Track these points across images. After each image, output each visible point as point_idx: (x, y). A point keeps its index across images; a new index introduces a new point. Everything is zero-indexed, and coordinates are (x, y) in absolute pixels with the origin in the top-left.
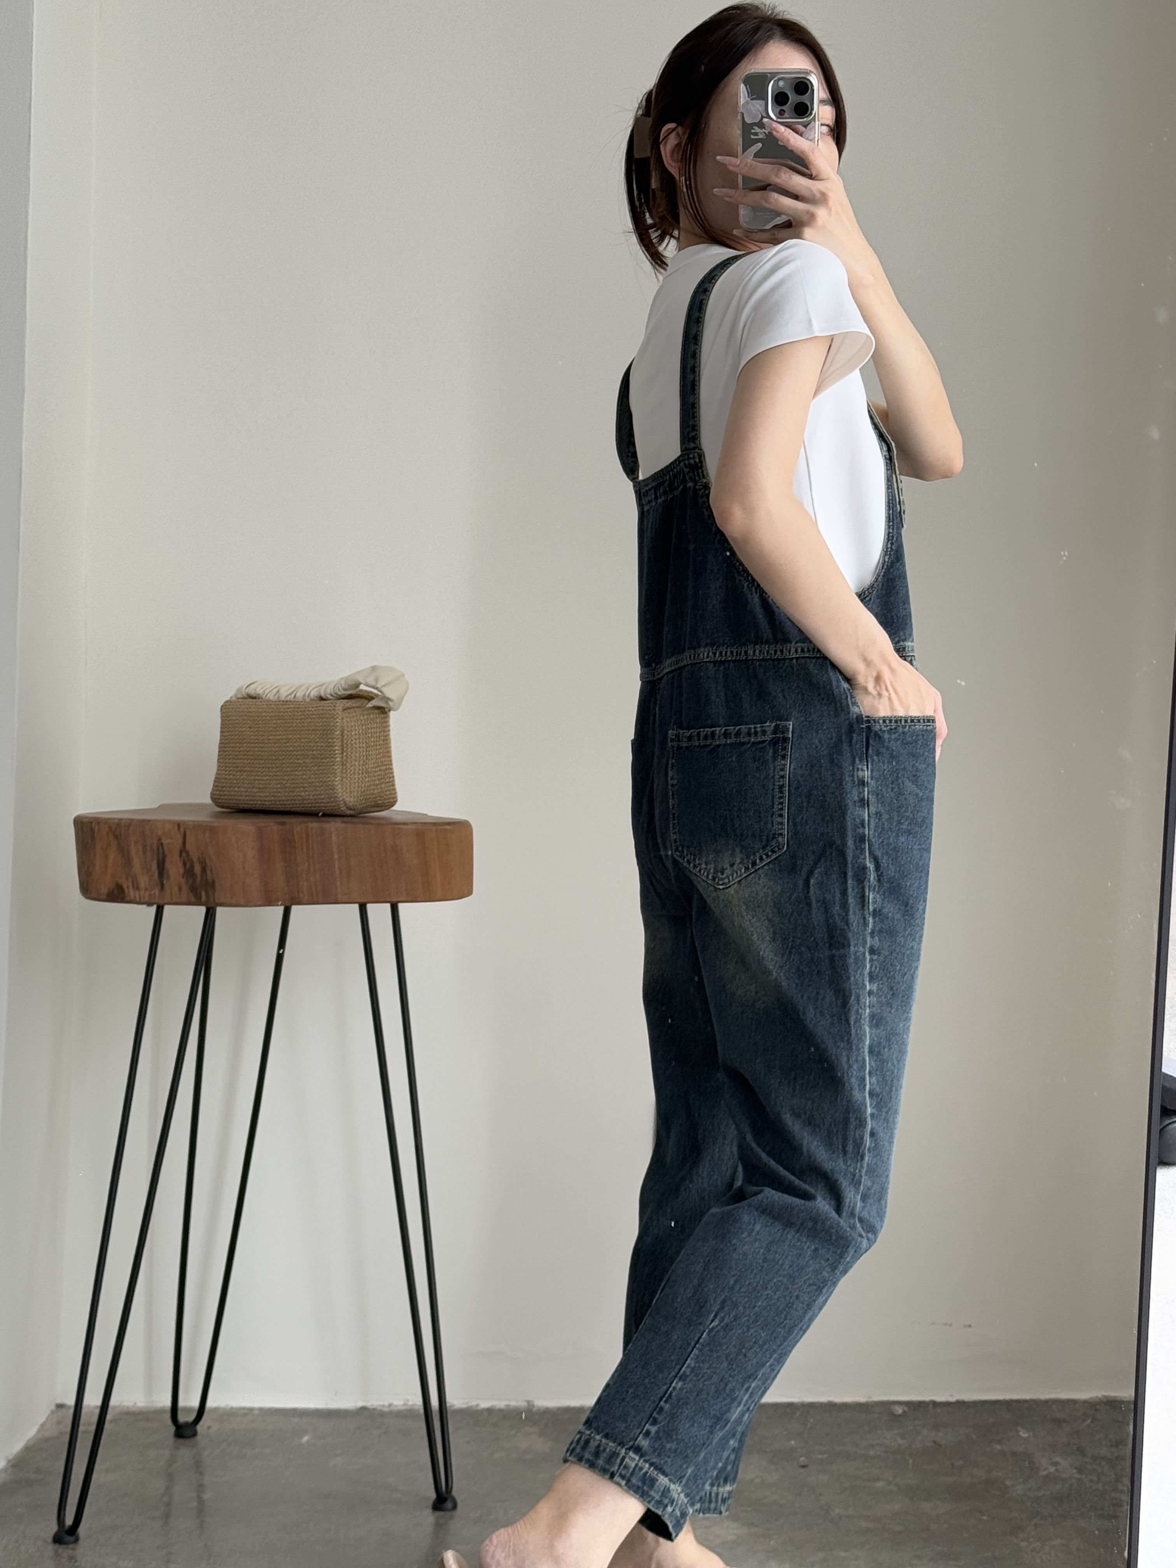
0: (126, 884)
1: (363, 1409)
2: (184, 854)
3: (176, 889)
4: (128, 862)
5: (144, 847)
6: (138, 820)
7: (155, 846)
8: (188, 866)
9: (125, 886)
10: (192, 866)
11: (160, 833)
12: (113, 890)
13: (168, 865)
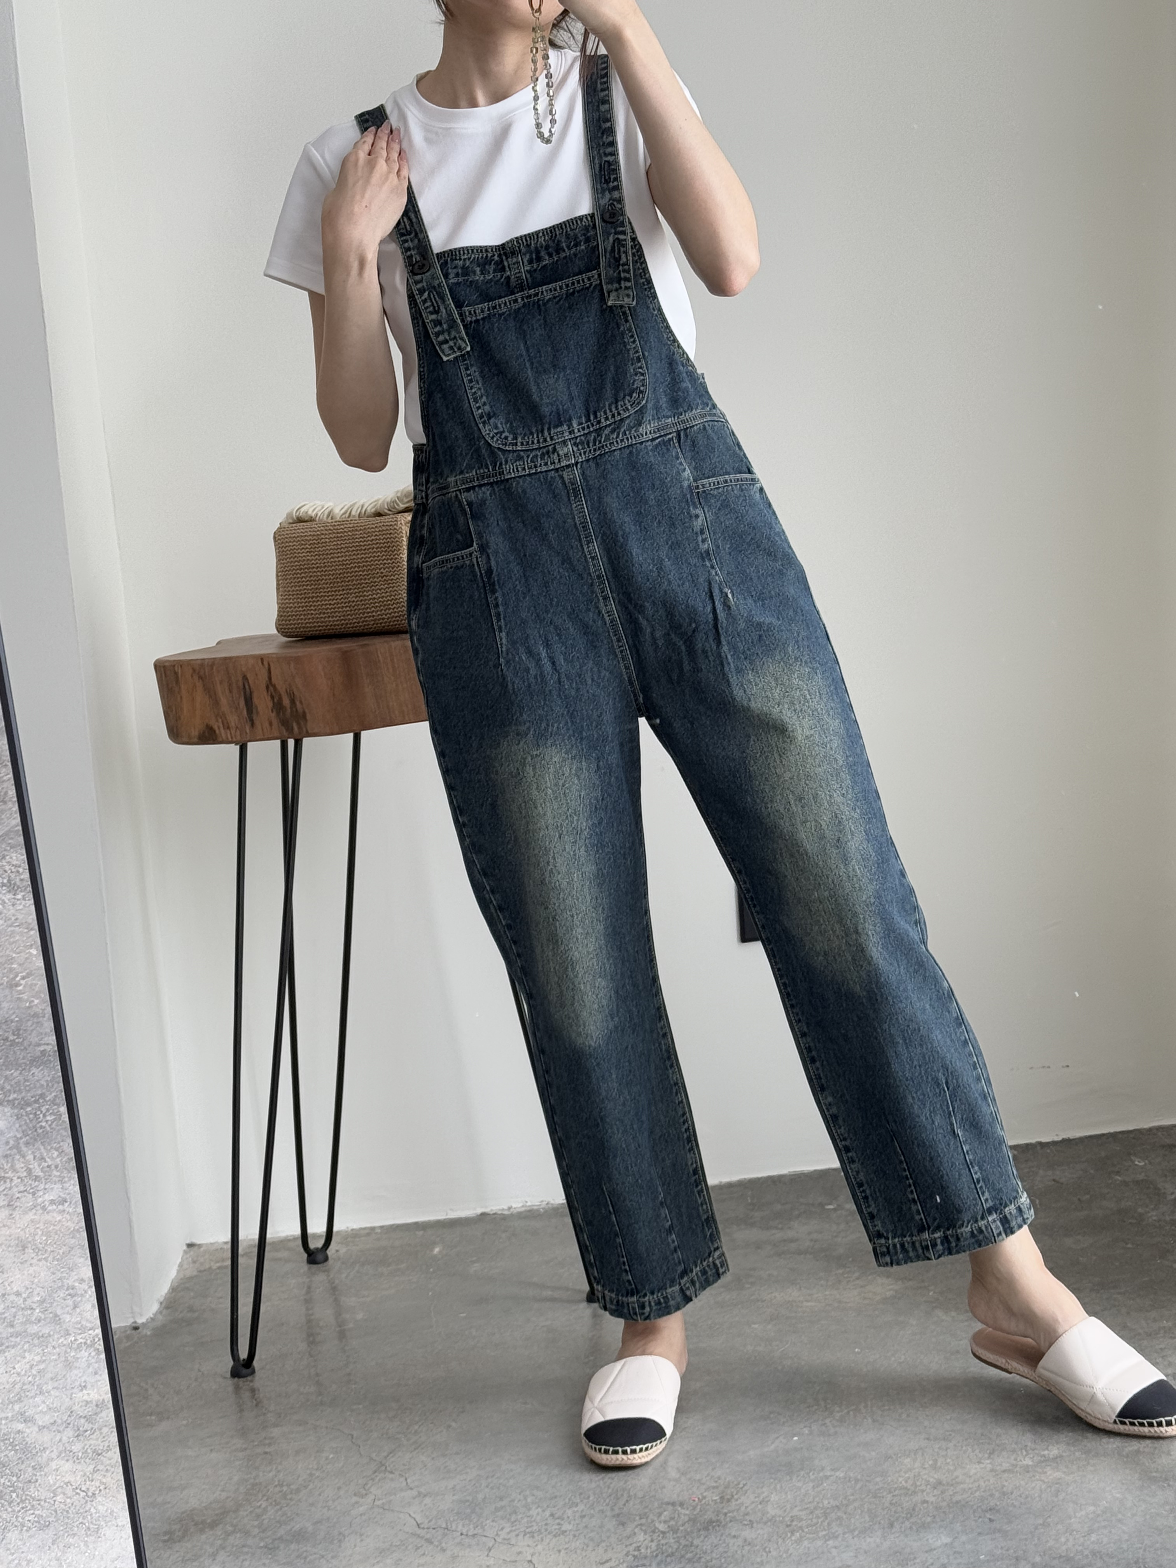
0: (216, 725)
1: (483, 1214)
2: (271, 688)
3: (267, 724)
4: (216, 703)
5: (230, 685)
6: (220, 658)
7: (241, 684)
8: (276, 700)
9: (215, 727)
10: (280, 699)
11: (244, 669)
12: (204, 732)
13: (256, 701)
